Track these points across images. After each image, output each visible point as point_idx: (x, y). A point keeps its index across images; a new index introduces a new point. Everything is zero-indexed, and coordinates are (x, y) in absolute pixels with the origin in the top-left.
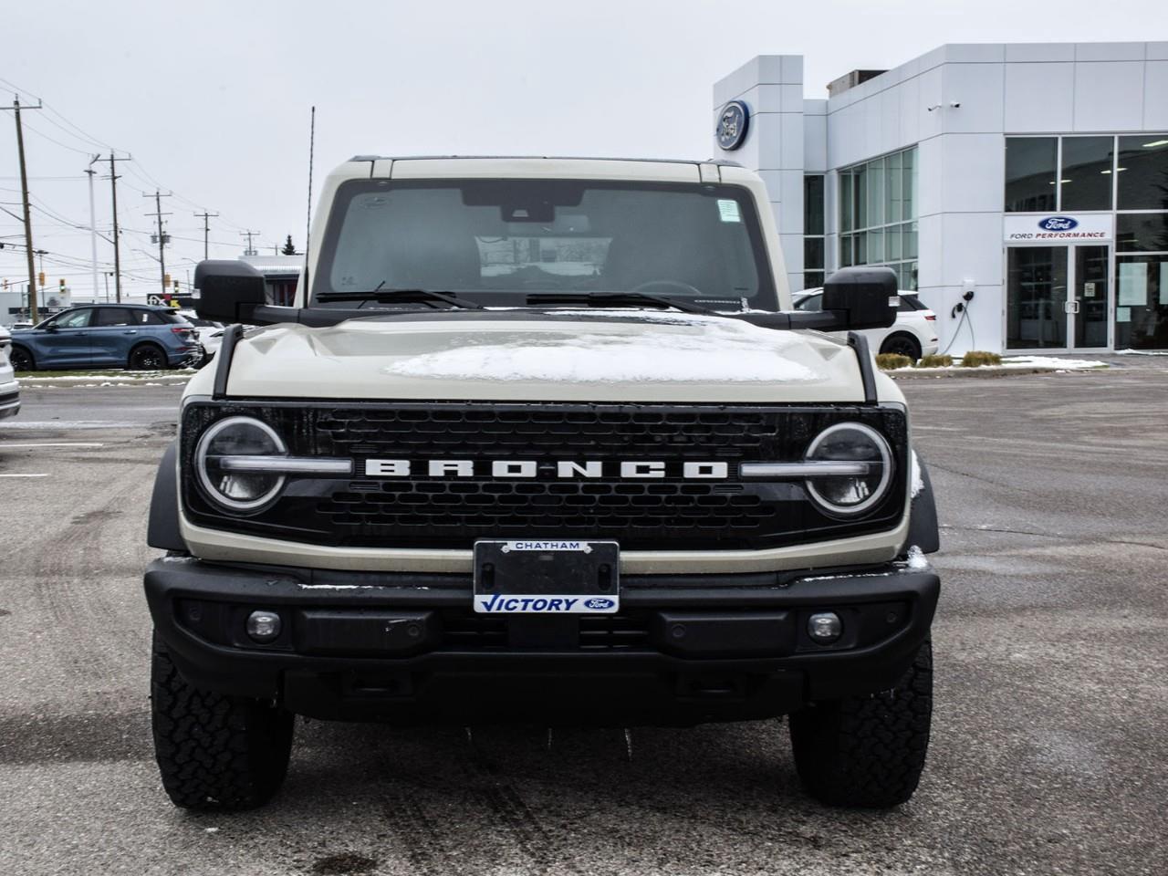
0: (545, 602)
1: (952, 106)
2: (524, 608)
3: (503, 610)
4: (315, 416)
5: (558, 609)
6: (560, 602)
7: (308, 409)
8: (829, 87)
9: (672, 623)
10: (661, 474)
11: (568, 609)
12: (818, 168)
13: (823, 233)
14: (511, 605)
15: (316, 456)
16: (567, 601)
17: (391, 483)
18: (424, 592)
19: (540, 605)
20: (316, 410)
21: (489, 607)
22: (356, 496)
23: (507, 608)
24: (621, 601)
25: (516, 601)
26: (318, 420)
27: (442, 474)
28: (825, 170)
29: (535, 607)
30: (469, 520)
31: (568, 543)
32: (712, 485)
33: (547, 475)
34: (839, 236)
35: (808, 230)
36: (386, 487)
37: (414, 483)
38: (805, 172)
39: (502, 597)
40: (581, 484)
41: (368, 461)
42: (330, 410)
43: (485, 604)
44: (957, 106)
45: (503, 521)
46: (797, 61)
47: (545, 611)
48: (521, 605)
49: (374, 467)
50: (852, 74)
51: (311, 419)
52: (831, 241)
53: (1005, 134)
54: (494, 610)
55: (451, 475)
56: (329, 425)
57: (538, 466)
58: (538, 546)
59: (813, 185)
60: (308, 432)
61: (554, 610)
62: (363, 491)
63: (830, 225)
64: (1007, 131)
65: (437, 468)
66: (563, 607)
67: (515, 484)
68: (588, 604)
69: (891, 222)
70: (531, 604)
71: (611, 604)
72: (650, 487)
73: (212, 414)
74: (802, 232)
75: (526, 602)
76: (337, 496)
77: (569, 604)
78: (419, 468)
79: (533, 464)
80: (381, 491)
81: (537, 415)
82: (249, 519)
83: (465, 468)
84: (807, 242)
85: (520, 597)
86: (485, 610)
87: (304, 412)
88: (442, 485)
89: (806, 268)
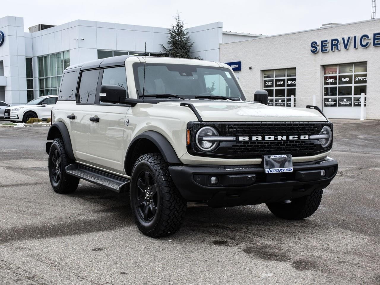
0: (279, 170)
1: (81, 39)
2: (275, 172)
3: (271, 172)
4: (229, 126)
5: (281, 171)
6: (282, 170)
7: (227, 124)
8: (30, 29)
9: (302, 173)
10: (297, 139)
11: (283, 171)
12: (30, 55)
13: (32, 77)
14: (272, 171)
15: (228, 136)
16: (283, 169)
17: (245, 142)
18: (252, 169)
19: (278, 171)
20: (229, 124)
21: (268, 172)
22: (238, 146)
23: (272, 172)
24: (293, 169)
25: (273, 170)
26: (230, 127)
27: (255, 140)
28: (32, 56)
29: (277, 171)
30: (261, 151)
31: (282, 155)
32: (306, 141)
33: (276, 139)
34: (39, 78)
35: (28, 76)
36: (244, 143)
37: (250, 142)
38: (26, 57)
39: (271, 169)
40: (283, 141)
41: (240, 137)
42: (232, 124)
43: (268, 171)
44: (83, 39)
45: (268, 151)
46: (21, 19)
47: (279, 172)
48: (274, 171)
49: (241, 139)
50: (39, 25)
51: (228, 127)
52: (35, 80)
53: (97, 49)
54: (269, 173)
55: (257, 140)
56: (232, 128)
57: (274, 137)
58: (277, 156)
59: (29, 61)
60: (227, 130)
61: (280, 172)
62: (239, 145)
63: (35, 75)
64: (98, 48)
65: (254, 138)
66: (282, 171)
67: (270, 142)
68: (287, 170)
69: (59, 75)
70: (276, 171)
71: (291, 170)
72: (295, 142)
73: (201, 126)
74: (26, 77)
75: (275, 170)
76: (233, 146)
77: (283, 170)
78: (250, 139)
79: (273, 137)
80: (243, 144)
81: (278, 125)
82: (211, 153)
83: (260, 138)
84: (28, 80)
85: (274, 169)
86: (268, 173)
87: (226, 125)
88: (255, 143)
89: (27, 89)
